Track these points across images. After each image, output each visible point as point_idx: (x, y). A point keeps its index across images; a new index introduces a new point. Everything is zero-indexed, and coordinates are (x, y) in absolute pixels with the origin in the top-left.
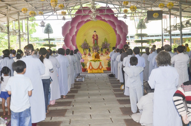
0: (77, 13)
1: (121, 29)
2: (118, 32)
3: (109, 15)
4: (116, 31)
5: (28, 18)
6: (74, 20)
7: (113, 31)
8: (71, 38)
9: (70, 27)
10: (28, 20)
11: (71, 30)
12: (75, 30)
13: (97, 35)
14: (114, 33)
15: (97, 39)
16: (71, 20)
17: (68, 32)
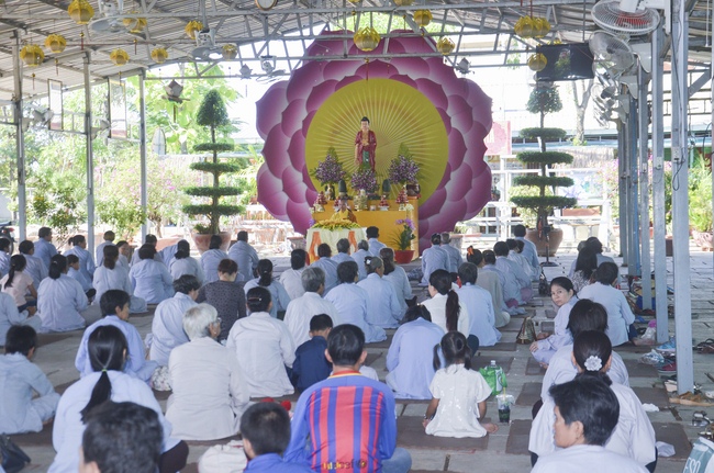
0: (311, 51)
1: (465, 112)
2: (455, 124)
3: (425, 59)
4: (447, 120)
5: (142, 72)
6: (299, 77)
7: (439, 117)
8: (287, 141)
9: (285, 104)
10: (144, 78)
11: (288, 115)
12: (304, 114)
13: (371, 133)
14: (442, 125)
15: (370, 149)
16: (287, 78)
17: (279, 120)
